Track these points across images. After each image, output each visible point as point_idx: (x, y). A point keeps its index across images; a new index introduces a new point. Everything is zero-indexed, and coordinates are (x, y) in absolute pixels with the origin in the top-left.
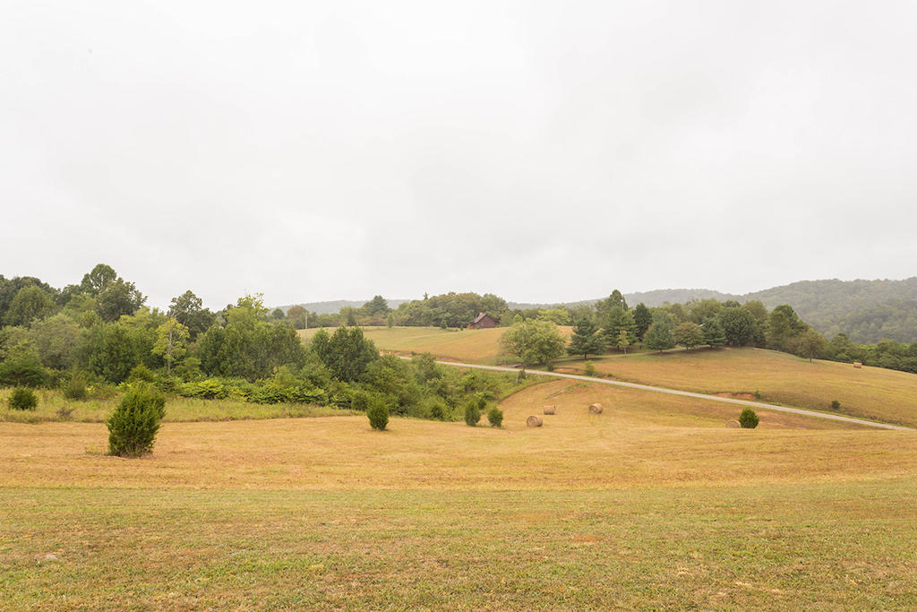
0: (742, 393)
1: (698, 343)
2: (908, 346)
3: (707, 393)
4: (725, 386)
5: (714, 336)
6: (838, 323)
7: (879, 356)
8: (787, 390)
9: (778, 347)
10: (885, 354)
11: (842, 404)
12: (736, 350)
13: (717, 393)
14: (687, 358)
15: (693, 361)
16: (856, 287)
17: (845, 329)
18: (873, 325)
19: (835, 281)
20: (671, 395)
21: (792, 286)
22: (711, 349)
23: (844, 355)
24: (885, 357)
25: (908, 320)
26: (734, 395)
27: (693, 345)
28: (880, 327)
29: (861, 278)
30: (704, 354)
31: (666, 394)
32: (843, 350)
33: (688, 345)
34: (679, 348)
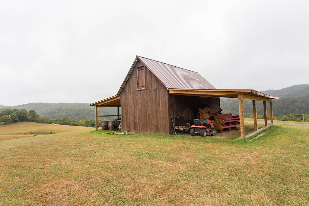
0: (27, 133)
1: (9, 121)
2: (62, 119)
3: (16, 134)
4: (21, 132)
5: (14, 119)
6: (43, 114)
7: (56, 122)
8: (39, 131)
9: (33, 121)
10: (58, 121)
11: (53, 132)
12: (21, 122)
13: (19, 134)
14: (6, 125)
15: (8, 126)
16: (47, 105)
17: (44, 116)
18: (52, 114)
19: (42, 103)
20: (5, 136)
21: (29, 104)
22: (13, 123)
23: (48, 122)
24: (58, 122)
25: (60, 113)
26: (25, 134)
27: (8, 122)
28: (53, 115)
29: (48, 103)
30: (11, 124)
31: (3, 136)
32: (48, 121)
33: (6, 122)
34: (3, 123)
